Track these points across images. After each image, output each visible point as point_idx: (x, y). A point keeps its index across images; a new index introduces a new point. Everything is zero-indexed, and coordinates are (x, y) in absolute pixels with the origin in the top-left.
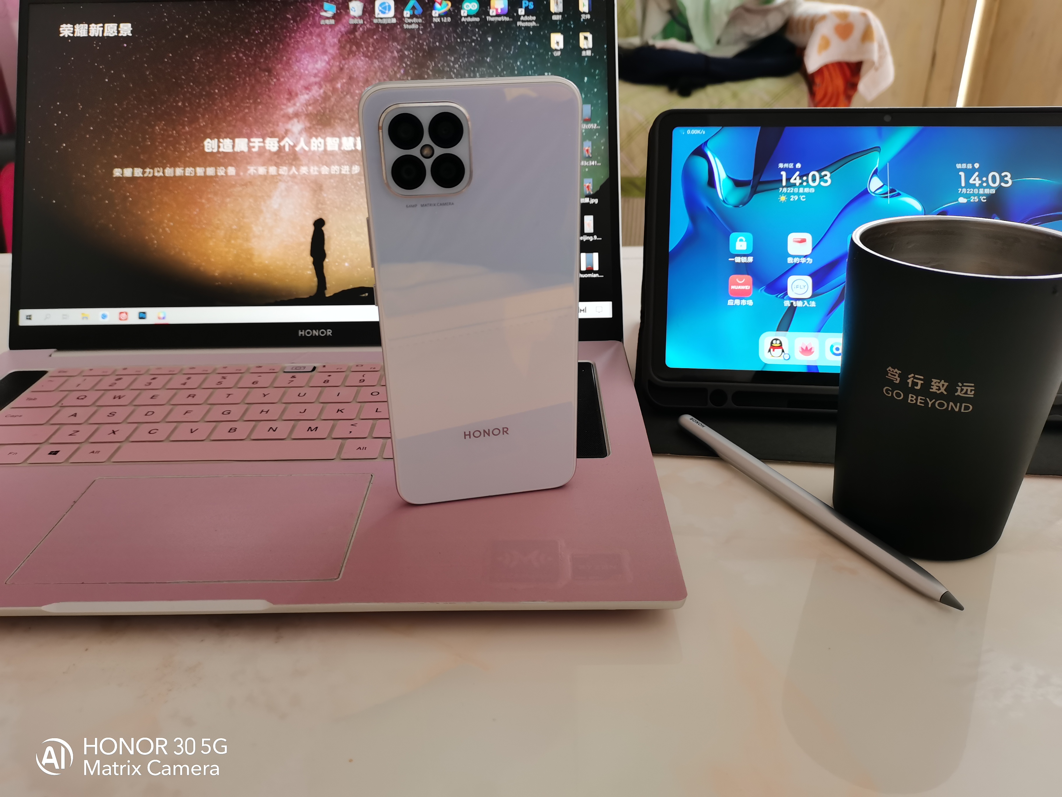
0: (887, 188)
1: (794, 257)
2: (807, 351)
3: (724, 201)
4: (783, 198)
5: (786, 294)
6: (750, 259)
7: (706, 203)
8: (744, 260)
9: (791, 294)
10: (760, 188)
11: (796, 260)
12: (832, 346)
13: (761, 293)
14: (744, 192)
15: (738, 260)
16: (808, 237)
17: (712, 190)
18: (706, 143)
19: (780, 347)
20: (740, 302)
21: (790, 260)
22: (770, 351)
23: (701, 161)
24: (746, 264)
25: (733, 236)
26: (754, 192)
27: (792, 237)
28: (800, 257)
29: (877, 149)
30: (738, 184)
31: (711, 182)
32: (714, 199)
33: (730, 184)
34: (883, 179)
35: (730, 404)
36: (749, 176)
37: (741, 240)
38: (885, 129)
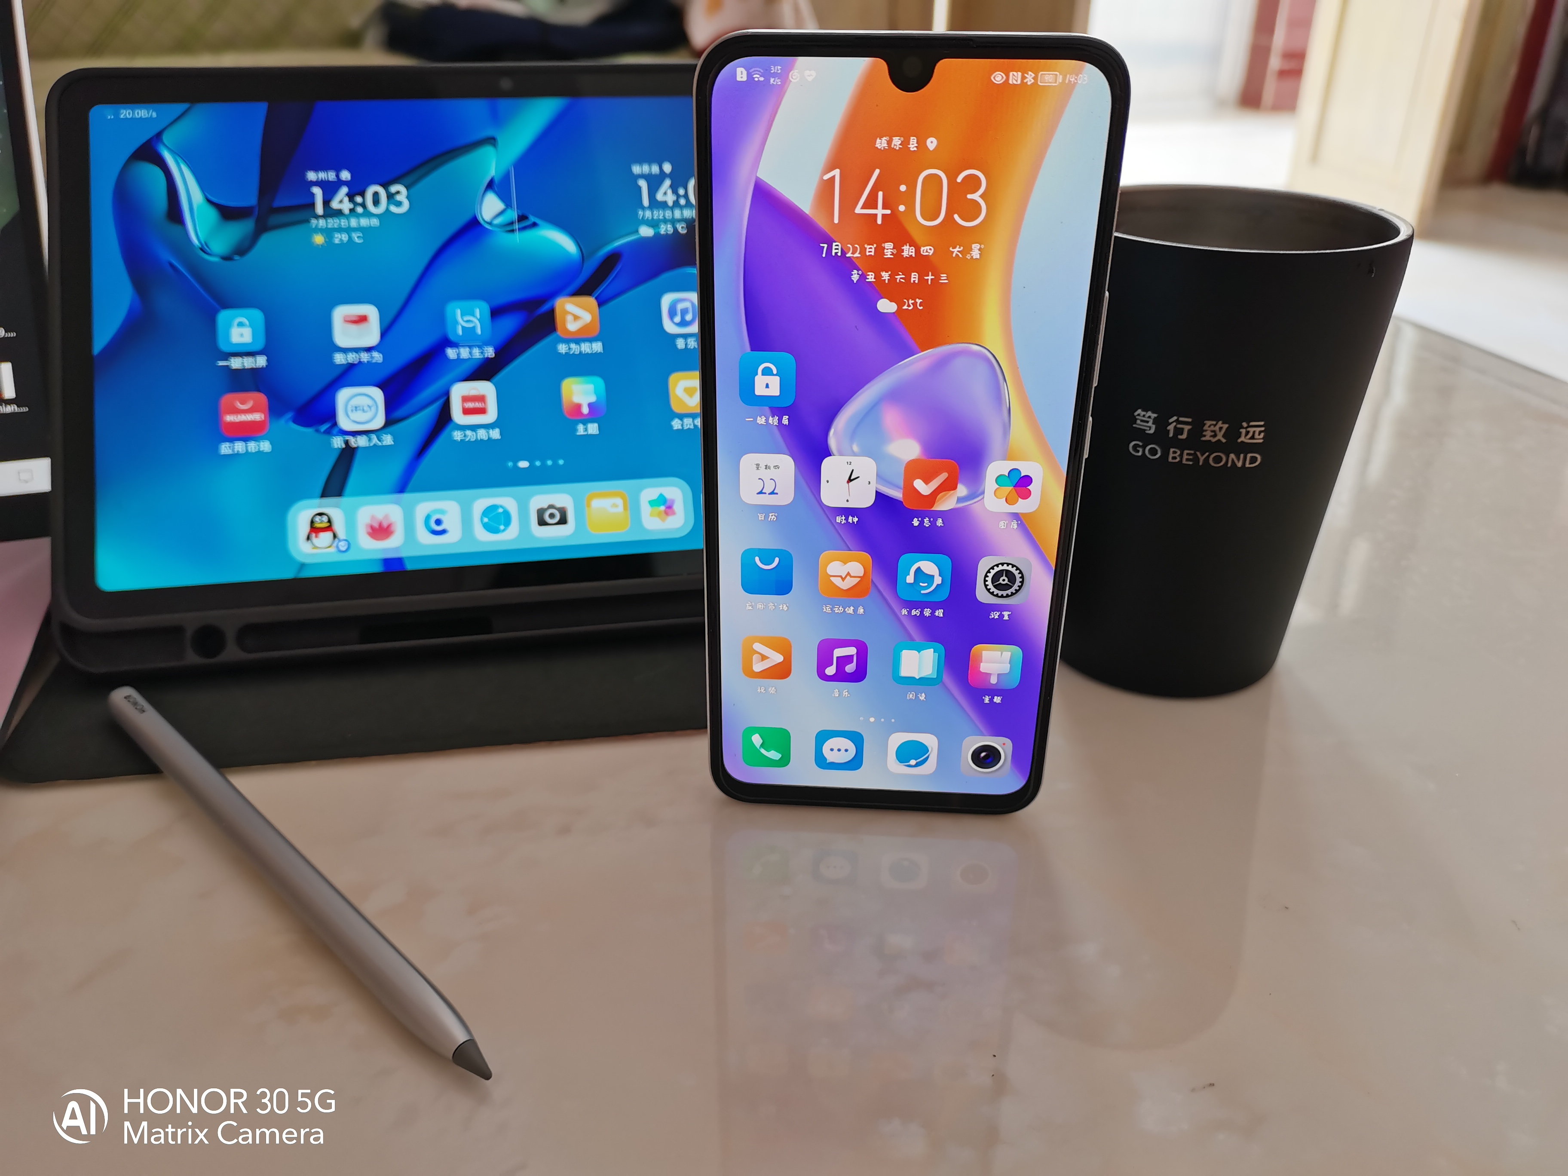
0: (512, 214)
1: (345, 351)
2: (380, 531)
3: (202, 249)
4: (319, 239)
5: (335, 424)
6: (261, 361)
7: (166, 256)
8: (248, 363)
9: (344, 423)
10: (274, 219)
11: (352, 358)
12: (428, 518)
13: (287, 426)
14: (238, 230)
15: (236, 363)
16: (371, 311)
17: (175, 228)
18: (158, 136)
19: (329, 528)
20: (246, 447)
21: (339, 359)
22: (308, 538)
23: (149, 174)
24: (254, 371)
25: (223, 316)
26: (261, 228)
27: (340, 313)
28: (357, 350)
29: (490, 140)
30: (228, 213)
31: (175, 213)
32: (180, 246)
33: (212, 214)
34: (504, 197)
35: (232, 653)
36: (249, 198)
37: (241, 325)
38: (504, 104)
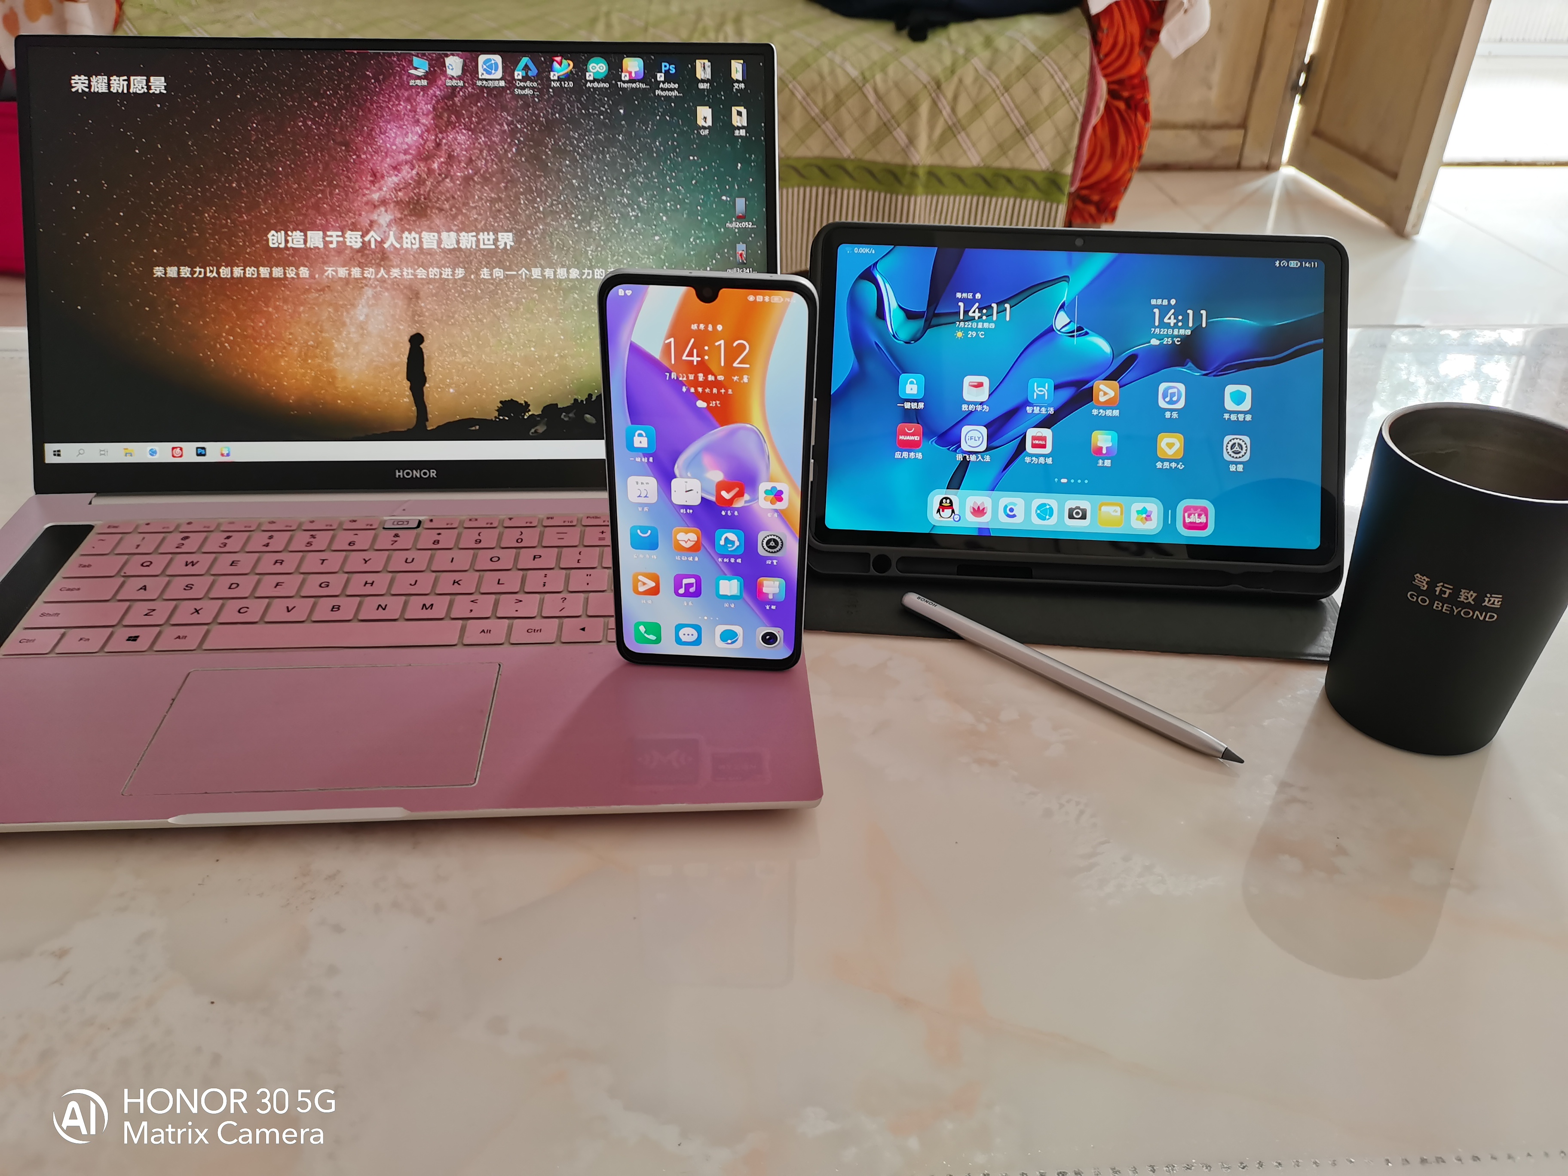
0: (1073, 326)
1: (969, 403)
2: (979, 512)
3: (894, 336)
4: (960, 334)
5: (960, 446)
6: (921, 405)
7: (874, 338)
8: (914, 406)
9: (964, 447)
10: (935, 321)
11: (971, 407)
12: (1006, 507)
13: (931, 445)
14: (916, 325)
15: (907, 405)
16: (985, 380)
17: (881, 322)
18: (875, 264)
19: (951, 506)
20: (909, 455)
21: (965, 407)
22: (938, 511)
23: (868, 288)
24: (917, 411)
25: (903, 377)
26: (928, 326)
27: (968, 380)
28: (975, 403)
29: (1066, 278)
30: (910, 315)
31: (881, 313)
32: (883, 334)
33: (902, 314)
34: (1070, 315)
35: (894, 572)
36: (921, 306)
37: (912, 383)
38: (1076, 254)
